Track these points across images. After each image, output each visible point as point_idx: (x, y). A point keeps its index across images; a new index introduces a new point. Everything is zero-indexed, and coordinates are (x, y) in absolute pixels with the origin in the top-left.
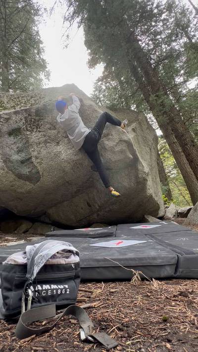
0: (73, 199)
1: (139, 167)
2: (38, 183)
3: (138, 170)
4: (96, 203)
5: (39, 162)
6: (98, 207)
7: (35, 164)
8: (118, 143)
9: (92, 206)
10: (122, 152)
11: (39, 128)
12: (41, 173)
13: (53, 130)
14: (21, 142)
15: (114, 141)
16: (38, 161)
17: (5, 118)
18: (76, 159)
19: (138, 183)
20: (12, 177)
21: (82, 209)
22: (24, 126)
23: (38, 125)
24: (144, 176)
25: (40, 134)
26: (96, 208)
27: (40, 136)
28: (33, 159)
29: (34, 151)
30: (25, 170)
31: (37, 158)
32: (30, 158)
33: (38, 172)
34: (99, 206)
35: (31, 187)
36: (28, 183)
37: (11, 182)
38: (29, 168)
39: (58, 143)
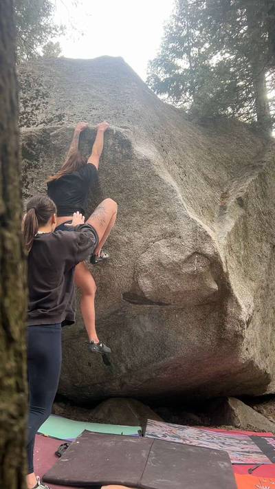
0: (74, 341)
1: (229, 309)
3: (226, 315)
4: (122, 361)
6: (124, 371)
8: (189, 257)
9: (112, 364)
10: (194, 276)
11: (26, 187)
15: (182, 253)
19: (221, 340)
21: (90, 364)
23: (25, 178)
24: (238, 328)
26: (120, 372)
34: (127, 369)
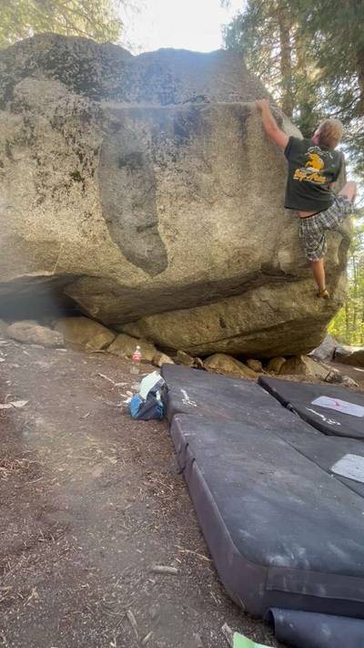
2: (159, 275)
5: (170, 236)
6: (238, 332)
7: (163, 238)
12: (169, 258)
13: (205, 172)
14: (140, 187)
16: (169, 233)
17: (113, 123)
18: (240, 246)
20: (116, 254)
21: (208, 327)
22: (150, 151)
25: (180, 176)
27: (180, 183)
28: (160, 228)
29: (163, 211)
30: (142, 247)
31: (167, 226)
32: (154, 225)
33: (165, 256)
35: (145, 280)
36: (140, 271)
37: (112, 264)
38: (149, 243)
39: (212, 204)
